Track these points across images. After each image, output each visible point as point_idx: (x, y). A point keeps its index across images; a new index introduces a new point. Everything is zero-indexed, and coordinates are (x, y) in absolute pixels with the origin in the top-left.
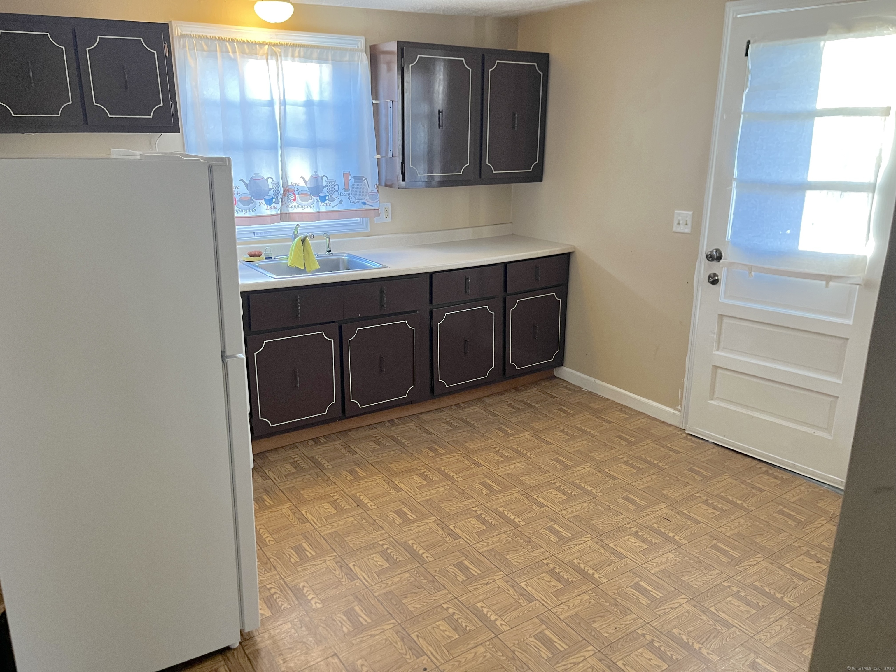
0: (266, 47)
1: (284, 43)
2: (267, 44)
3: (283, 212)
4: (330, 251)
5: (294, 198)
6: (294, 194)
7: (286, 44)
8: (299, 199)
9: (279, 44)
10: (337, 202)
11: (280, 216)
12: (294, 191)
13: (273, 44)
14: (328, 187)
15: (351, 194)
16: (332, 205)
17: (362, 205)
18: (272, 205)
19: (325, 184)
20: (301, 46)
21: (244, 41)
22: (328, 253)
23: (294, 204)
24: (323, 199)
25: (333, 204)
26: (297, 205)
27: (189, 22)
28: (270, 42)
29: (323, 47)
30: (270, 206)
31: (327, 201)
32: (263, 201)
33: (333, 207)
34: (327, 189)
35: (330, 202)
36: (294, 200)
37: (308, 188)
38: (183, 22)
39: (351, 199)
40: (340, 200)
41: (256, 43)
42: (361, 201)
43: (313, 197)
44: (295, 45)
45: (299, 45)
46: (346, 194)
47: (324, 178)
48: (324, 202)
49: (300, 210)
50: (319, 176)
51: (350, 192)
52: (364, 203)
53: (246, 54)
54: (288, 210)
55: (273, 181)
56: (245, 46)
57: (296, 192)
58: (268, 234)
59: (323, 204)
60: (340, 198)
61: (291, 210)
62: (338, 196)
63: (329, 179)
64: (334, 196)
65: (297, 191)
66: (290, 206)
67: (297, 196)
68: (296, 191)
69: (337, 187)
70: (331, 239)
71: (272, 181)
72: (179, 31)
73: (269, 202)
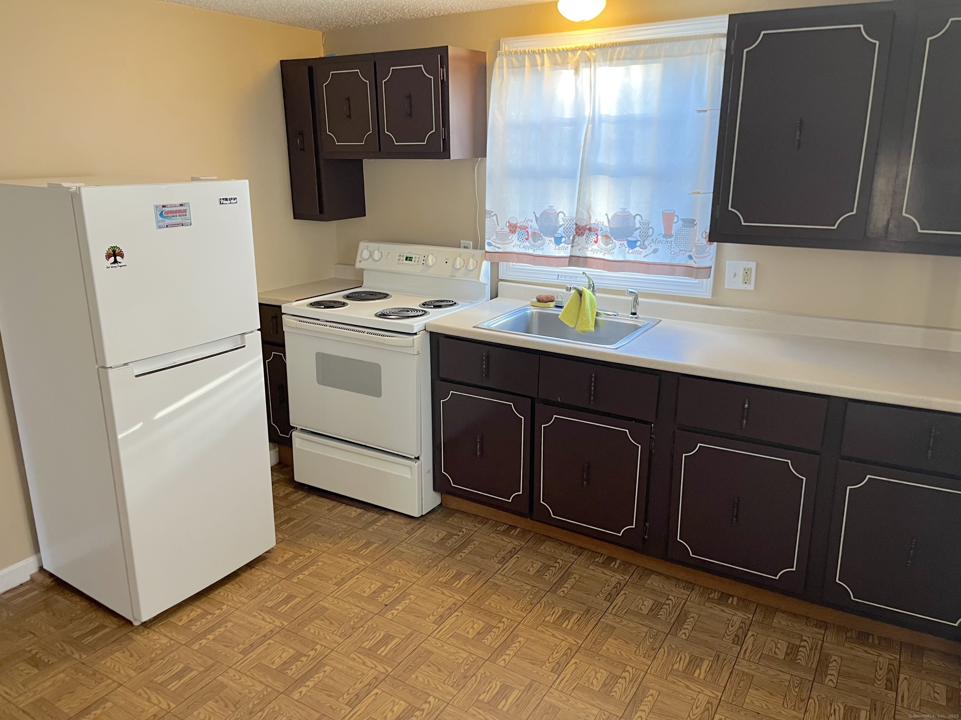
0: (579, 52)
1: (601, 45)
2: (580, 49)
3: (573, 254)
4: (635, 314)
5: (596, 239)
6: (597, 234)
7: (604, 45)
8: (601, 240)
9: (594, 47)
10: (650, 250)
11: (568, 259)
12: (597, 230)
13: (587, 48)
14: (642, 230)
15: (673, 242)
16: (643, 254)
17: (688, 259)
18: (561, 245)
19: (638, 225)
20: (622, 45)
21: (554, 50)
22: (632, 316)
23: (595, 247)
24: (632, 245)
25: (644, 252)
26: (597, 248)
27: (515, 37)
28: (583, 46)
29: (654, 40)
30: (558, 245)
31: (638, 248)
32: (553, 239)
33: (645, 257)
34: (640, 232)
35: (641, 250)
36: (596, 242)
37: (610, 229)
38: (510, 38)
39: (672, 249)
40: (653, 248)
41: (568, 51)
42: (688, 254)
43: (614, 240)
44: (615, 45)
45: (619, 44)
46: (667, 242)
47: (638, 218)
48: (632, 249)
49: (600, 255)
50: (631, 214)
51: (673, 239)
52: (690, 257)
53: (558, 65)
54: (586, 254)
55: (565, 216)
56: (557, 55)
57: (599, 233)
58: (573, 279)
59: (631, 251)
60: (654, 247)
61: (589, 254)
62: (650, 243)
63: (643, 219)
64: (646, 243)
65: (601, 230)
66: (590, 249)
67: (599, 237)
68: (599, 231)
69: (651, 230)
70: (640, 297)
71: (563, 216)
72: (507, 48)
73: (558, 241)
